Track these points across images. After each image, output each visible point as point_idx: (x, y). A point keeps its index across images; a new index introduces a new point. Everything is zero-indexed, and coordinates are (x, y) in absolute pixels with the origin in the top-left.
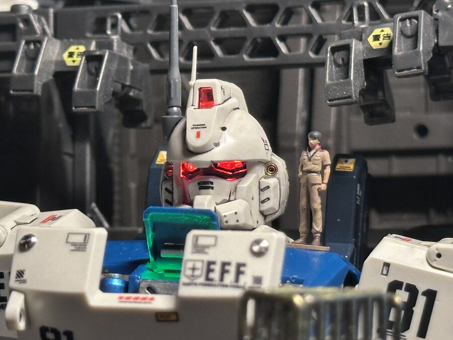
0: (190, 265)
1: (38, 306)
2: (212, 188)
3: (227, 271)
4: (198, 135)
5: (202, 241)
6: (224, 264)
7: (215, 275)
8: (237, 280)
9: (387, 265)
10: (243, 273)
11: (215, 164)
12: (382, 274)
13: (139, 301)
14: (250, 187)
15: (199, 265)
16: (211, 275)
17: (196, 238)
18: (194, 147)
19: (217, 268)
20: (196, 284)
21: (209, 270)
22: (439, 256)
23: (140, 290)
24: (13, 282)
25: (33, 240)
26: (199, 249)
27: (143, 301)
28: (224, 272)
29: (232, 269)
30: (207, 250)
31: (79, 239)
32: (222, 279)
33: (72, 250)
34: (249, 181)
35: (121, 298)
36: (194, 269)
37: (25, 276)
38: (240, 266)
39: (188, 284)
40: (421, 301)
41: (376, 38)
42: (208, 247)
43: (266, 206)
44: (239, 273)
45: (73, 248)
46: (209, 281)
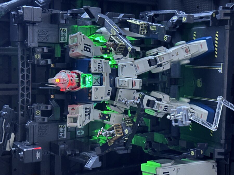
3: (100, 65)
4: (65, 80)
6: (98, 66)
7: (101, 67)
8: (101, 64)
12: (83, 52)
15: (99, 70)
16: (101, 68)
19: (99, 67)
28: (100, 66)
29: (99, 65)
31: (96, 89)
36: (100, 70)
37: (102, 97)
38: (98, 64)
39: (102, 71)
40: (86, 46)
42: (96, 69)
44: (100, 64)
46: (102, 68)
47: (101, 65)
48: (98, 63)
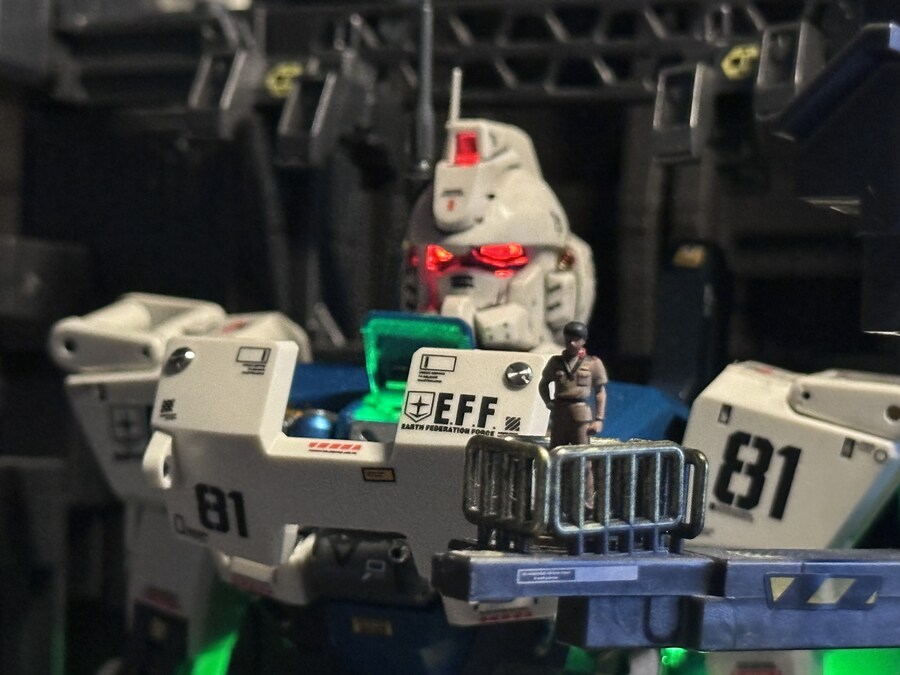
0: (414, 398)
1: (193, 453)
2: (471, 286)
3: (470, 410)
4: (451, 206)
5: (434, 364)
7: (451, 415)
9: (728, 409)
10: (492, 412)
11: (478, 249)
12: (720, 420)
13: (338, 450)
14: (530, 286)
15: (428, 399)
17: (427, 359)
18: (445, 224)
19: (454, 404)
20: (422, 427)
21: (442, 407)
22: (807, 396)
23: (352, 435)
24: (157, 418)
25: (189, 355)
26: (429, 375)
27: (344, 451)
29: (476, 406)
30: (440, 378)
31: (256, 356)
32: (460, 420)
33: (244, 373)
34: (531, 277)
35: (312, 445)
36: (419, 405)
37: (175, 409)
38: (488, 401)
39: (412, 427)
40: (777, 464)
41: (736, 62)
42: (442, 372)
43: (555, 316)
45: (246, 369)
46: (440, 424)
47: (471, 420)
48: (494, 401)
